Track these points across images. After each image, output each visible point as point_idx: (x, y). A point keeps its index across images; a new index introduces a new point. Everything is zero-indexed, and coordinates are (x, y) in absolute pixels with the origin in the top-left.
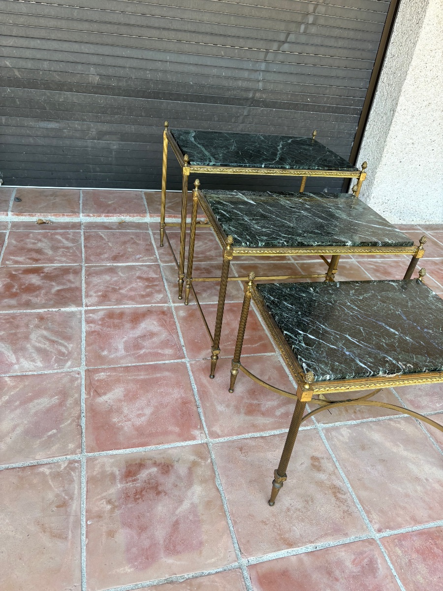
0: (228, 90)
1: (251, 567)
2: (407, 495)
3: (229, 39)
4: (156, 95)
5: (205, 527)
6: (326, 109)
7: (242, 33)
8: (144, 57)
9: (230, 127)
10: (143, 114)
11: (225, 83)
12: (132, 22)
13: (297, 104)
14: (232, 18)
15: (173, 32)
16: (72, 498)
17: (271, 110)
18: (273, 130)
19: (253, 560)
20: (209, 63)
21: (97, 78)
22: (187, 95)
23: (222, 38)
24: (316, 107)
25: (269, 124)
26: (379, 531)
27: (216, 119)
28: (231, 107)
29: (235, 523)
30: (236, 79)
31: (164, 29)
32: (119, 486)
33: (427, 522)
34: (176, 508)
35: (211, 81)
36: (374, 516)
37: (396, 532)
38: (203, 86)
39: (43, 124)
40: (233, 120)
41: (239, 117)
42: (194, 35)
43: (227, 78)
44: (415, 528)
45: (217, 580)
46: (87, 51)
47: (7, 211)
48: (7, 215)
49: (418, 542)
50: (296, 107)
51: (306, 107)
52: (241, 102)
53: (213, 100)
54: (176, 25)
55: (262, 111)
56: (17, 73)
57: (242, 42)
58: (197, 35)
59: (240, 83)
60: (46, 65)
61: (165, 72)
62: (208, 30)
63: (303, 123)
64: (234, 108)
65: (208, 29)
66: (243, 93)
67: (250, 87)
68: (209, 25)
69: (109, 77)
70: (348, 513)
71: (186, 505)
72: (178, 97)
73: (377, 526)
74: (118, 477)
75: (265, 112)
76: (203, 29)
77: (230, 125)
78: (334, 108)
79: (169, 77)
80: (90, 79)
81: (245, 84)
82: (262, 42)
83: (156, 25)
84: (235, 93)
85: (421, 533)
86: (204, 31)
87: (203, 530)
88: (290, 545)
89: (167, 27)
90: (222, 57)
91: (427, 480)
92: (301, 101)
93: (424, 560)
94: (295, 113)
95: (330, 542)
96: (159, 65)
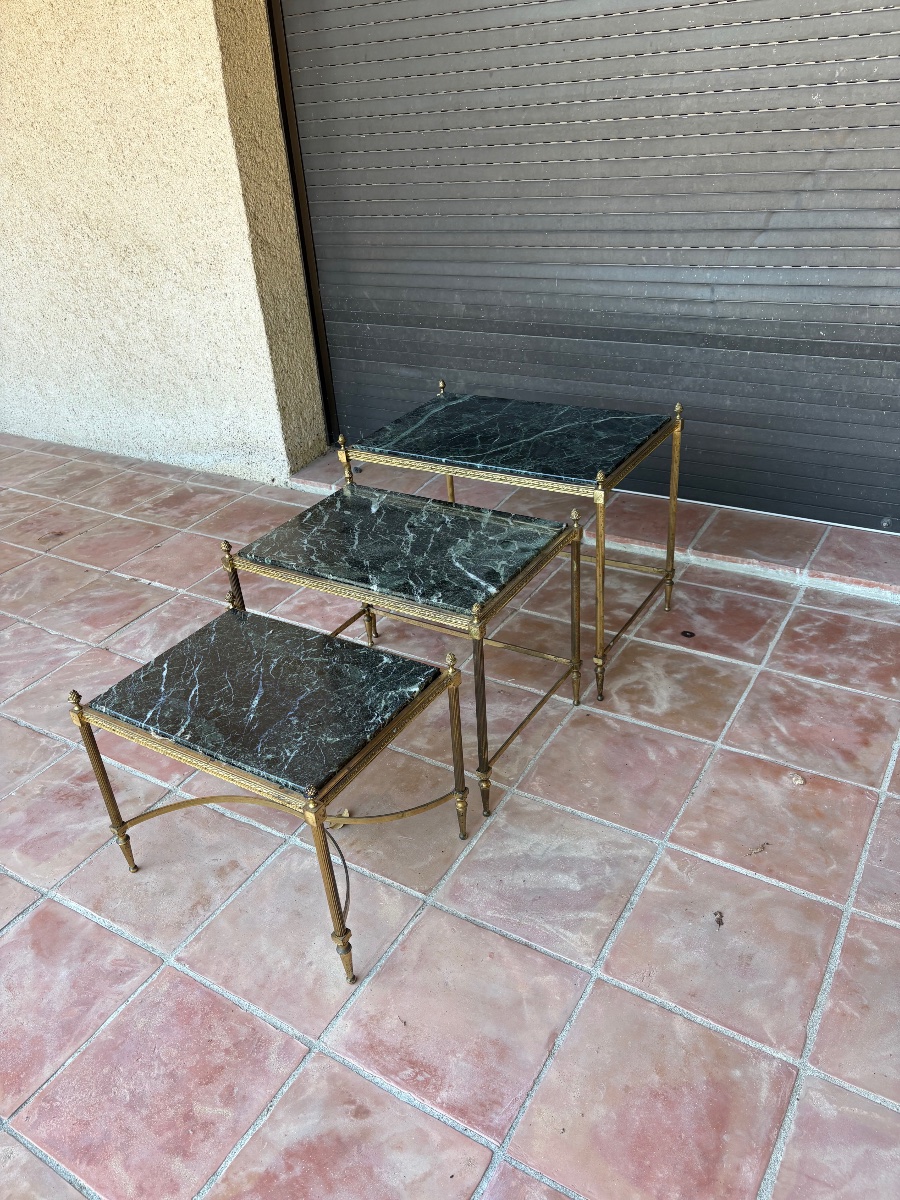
0: (655, 318)
1: (51, 900)
2: (261, 959)
3: (654, 235)
4: (541, 329)
5: (68, 850)
6: (868, 351)
7: (677, 224)
8: (523, 275)
9: (665, 382)
10: (525, 359)
11: (649, 308)
12: (506, 226)
13: (796, 343)
14: (658, 201)
15: (564, 235)
16: (29, 772)
17: (741, 354)
18: (751, 390)
19: (58, 896)
20: (620, 278)
21: (463, 308)
22: (587, 329)
23: (642, 235)
24: (843, 348)
25: (741, 378)
26: (179, 960)
27: (640, 368)
28: (664, 349)
29: (90, 863)
30: (669, 300)
31: (550, 231)
32: (65, 782)
33: (235, 992)
34: (71, 823)
35: (624, 306)
36: (197, 947)
37: (191, 974)
38: (611, 315)
39: (405, 372)
40: (670, 371)
41: (680, 365)
42: (594, 235)
43: (650, 299)
44: (215, 987)
45: (19, 889)
46: (450, 272)
47: (331, 483)
48: (331, 488)
49: (193, 997)
50: (795, 348)
51: (814, 348)
52: (680, 339)
53: (632, 336)
54: (568, 224)
55: (725, 353)
56: (375, 306)
57: (677, 238)
58: (601, 235)
59: (675, 308)
60: (404, 294)
61: (553, 294)
62: (618, 226)
63: (816, 379)
64: (670, 349)
65: (616, 223)
66: (682, 323)
67: (695, 313)
68: (619, 218)
69: (476, 306)
70: (179, 926)
71: (81, 826)
72: (574, 332)
73: (182, 955)
74: (74, 775)
75: (731, 358)
76: (610, 223)
77: (665, 379)
78: (889, 350)
79: (558, 303)
80: (455, 310)
81: (685, 309)
82: (715, 235)
83: (539, 227)
84: (668, 324)
85: (210, 994)
86: (610, 227)
87: (63, 851)
88: (97, 908)
89: (554, 228)
90: (644, 266)
91: (311, 964)
92: (804, 336)
93: (172, 1015)
94: (795, 359)
95: (127, 932)
96: (543, 285)
